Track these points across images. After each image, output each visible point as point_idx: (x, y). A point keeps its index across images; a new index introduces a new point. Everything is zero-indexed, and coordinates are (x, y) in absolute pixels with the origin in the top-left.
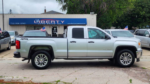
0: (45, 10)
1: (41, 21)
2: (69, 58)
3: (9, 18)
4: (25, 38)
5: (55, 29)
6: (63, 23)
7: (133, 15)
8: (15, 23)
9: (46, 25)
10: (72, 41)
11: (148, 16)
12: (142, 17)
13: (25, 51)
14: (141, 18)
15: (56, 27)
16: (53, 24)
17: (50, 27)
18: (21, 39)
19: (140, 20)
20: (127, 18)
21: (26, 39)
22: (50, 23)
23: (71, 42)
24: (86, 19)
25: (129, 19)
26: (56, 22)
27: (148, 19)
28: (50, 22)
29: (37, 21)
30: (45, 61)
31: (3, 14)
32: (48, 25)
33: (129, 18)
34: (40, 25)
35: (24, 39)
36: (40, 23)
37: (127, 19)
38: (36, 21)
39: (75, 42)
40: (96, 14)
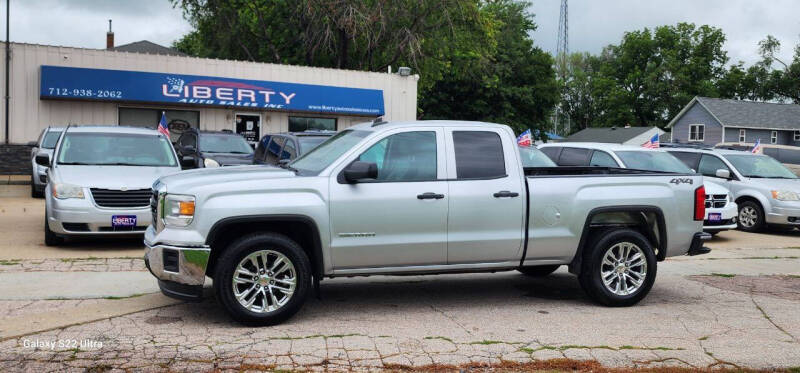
0: (110, 37)
1: (195, 88)
3: (42, 67)
5: (250, 125)
6: (288, 102)
7: (456, 87)
8: (70, 89)
9: (216, 107)
11: (510, 94)
12: (488, 95)
14: (485, 98)
15: (255, 120)
16: (246, 104)
17: (228, 118)
19: (482, 106)
20: (436, 98)
22: (236, 100)
24: (380, 93)
25: (440, 101)
26: (260, 98)
27: (508, 105)
28: (235, 95)
29: (175, 88)
31: (8, 43)
32: (226, 107)
33: (442, 96)
34: (187, 105)
36: (188, 99)
37: (433, 100)
38: (169, 88)
40: (417, 76)
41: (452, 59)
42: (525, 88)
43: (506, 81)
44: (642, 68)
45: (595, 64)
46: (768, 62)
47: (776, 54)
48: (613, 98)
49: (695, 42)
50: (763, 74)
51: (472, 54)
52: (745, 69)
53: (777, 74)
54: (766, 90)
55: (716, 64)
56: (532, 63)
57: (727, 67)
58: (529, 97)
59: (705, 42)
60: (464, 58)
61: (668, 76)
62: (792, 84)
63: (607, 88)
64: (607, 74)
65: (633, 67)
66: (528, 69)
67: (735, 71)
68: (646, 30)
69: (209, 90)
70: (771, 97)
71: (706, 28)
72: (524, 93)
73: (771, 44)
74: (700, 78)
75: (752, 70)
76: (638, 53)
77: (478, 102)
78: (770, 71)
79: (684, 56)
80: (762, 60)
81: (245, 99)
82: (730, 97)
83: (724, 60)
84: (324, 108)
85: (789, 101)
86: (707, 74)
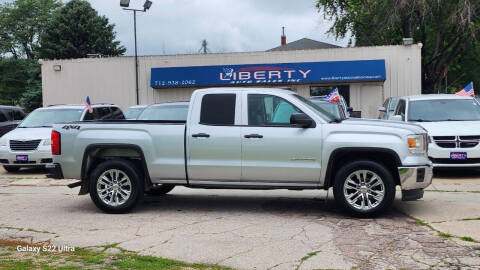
0: (283, 39)
1: (240, 73)
3: (153, 70)
6: (305, 76)
8: (166, 81)
9: (255, 84)
16: (274, 81)
22: (267, 79)
24: (383, 62)
26: (284, 76)
28: (267, 75)
29: (228, 74)
31: (136, 57)
34: (236, 84)
36: (235, 81)
40: (420, 45)
69: (249, 74)
81: (274, 78)
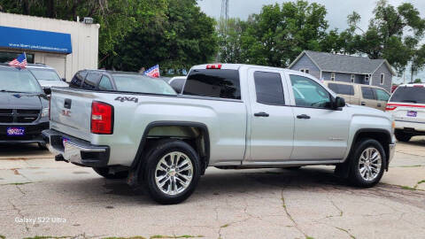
2: (244, 163)
4: (128, 96)
7: (146, 38)
10: (257, 112)
11: (184, 44)
12: (168, 44)
13: (126, 140)
18: (117, 99)
21: (132, 100)
23: (256, 115)
25: (135, 47)
30: (185, 176)
33: (136, 44)
35: (127, 99)
37: (129, 46)
39: (267, 115)
40: (98, 26)
41: (135, 16)
42: (194, 41)
43: (181, 35)
44: (274, 30)
45: (243, 26)
46: (353, 29)
47: (358, 24)
48: (254, 50)
49: (308, 14)
50: (349, 37)
51: (149, 13)
52: (339, 33)
53: (358, 37)
54: (351, 48)
55: (320, 29)
56: (199, 23)
57: (328, 31)
58: (197, 47)
59: (314, 14)
60: (144, 16)
61: (290, 36)
62: (366, 44)
63: (251, 43)
64: (251, 33)
65: (267, 30)
66: (196, 27)
67: (332, 34)
68: (277, 5)
70: (353, 53)
71: (315, 5)
72: (194, 44)
73: (355, 17)
74: (310, 38)
75: (343, 34)
76: (271, 19)
77: (161, 49)
78: (354, 35)
79: (300, 23)
80: (349, 28)
82: (328, 52)
83: (326, 26)
84: (22, 46)
85: (365, 55)
86: (315, 36)
